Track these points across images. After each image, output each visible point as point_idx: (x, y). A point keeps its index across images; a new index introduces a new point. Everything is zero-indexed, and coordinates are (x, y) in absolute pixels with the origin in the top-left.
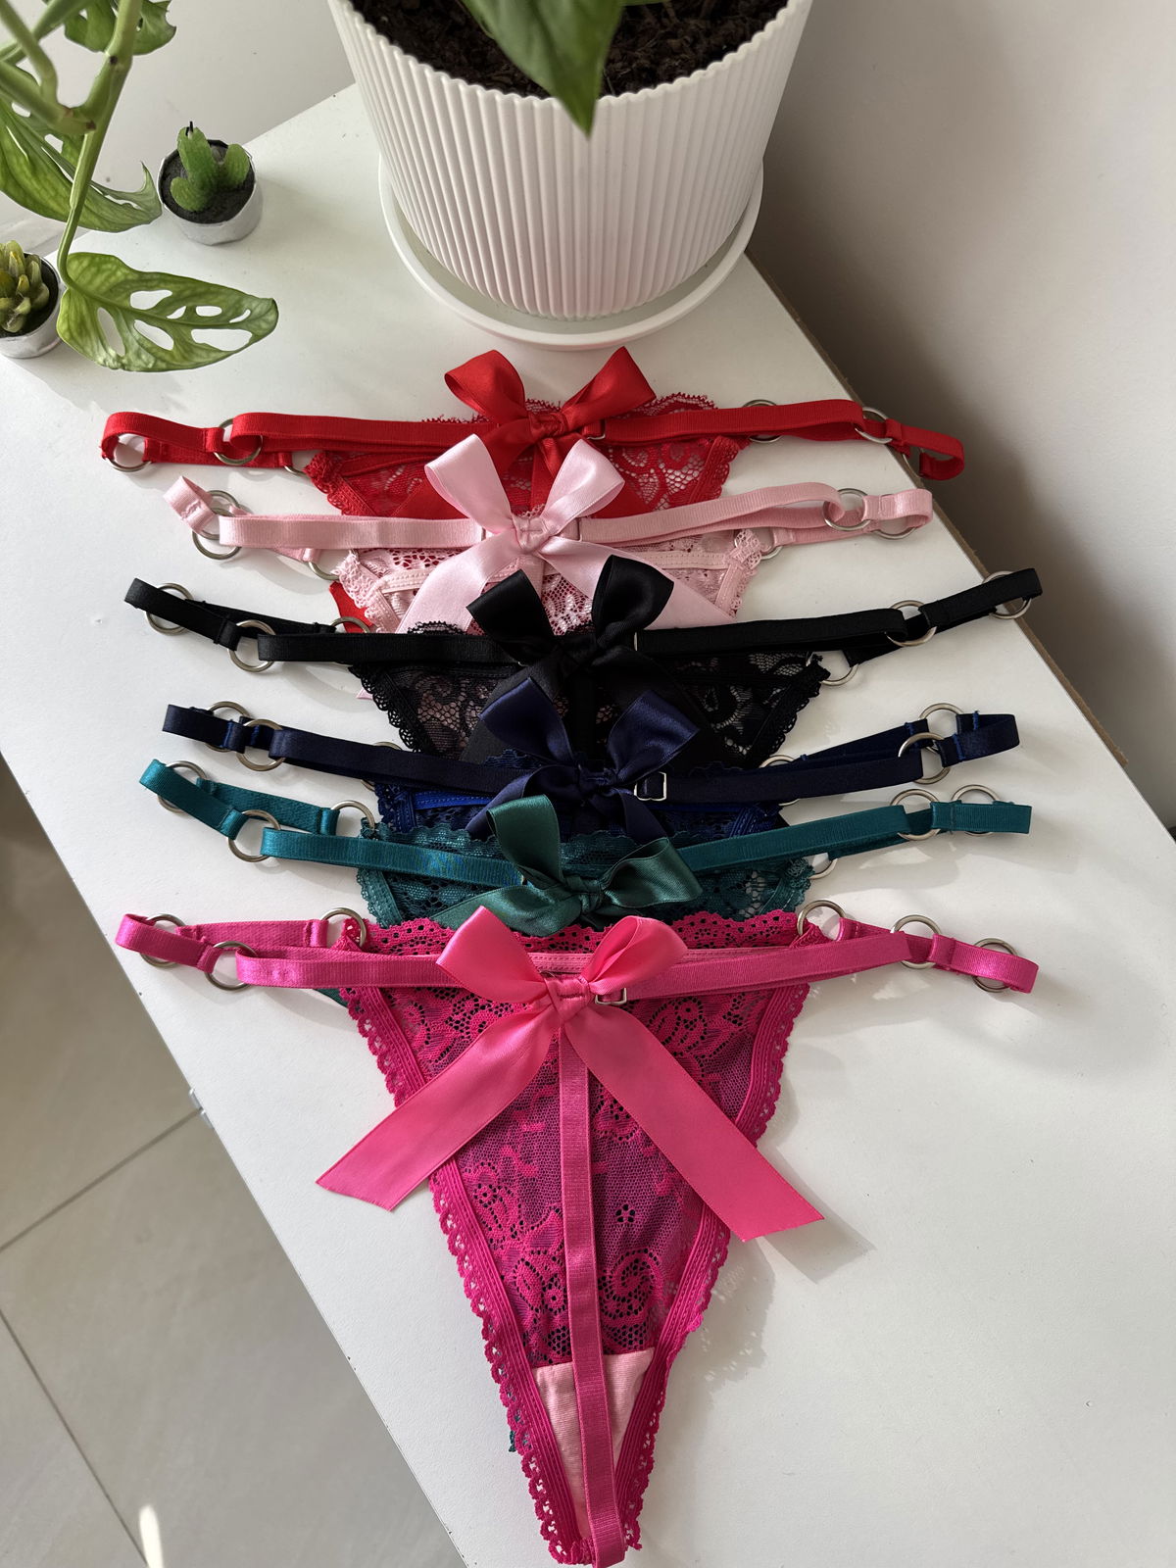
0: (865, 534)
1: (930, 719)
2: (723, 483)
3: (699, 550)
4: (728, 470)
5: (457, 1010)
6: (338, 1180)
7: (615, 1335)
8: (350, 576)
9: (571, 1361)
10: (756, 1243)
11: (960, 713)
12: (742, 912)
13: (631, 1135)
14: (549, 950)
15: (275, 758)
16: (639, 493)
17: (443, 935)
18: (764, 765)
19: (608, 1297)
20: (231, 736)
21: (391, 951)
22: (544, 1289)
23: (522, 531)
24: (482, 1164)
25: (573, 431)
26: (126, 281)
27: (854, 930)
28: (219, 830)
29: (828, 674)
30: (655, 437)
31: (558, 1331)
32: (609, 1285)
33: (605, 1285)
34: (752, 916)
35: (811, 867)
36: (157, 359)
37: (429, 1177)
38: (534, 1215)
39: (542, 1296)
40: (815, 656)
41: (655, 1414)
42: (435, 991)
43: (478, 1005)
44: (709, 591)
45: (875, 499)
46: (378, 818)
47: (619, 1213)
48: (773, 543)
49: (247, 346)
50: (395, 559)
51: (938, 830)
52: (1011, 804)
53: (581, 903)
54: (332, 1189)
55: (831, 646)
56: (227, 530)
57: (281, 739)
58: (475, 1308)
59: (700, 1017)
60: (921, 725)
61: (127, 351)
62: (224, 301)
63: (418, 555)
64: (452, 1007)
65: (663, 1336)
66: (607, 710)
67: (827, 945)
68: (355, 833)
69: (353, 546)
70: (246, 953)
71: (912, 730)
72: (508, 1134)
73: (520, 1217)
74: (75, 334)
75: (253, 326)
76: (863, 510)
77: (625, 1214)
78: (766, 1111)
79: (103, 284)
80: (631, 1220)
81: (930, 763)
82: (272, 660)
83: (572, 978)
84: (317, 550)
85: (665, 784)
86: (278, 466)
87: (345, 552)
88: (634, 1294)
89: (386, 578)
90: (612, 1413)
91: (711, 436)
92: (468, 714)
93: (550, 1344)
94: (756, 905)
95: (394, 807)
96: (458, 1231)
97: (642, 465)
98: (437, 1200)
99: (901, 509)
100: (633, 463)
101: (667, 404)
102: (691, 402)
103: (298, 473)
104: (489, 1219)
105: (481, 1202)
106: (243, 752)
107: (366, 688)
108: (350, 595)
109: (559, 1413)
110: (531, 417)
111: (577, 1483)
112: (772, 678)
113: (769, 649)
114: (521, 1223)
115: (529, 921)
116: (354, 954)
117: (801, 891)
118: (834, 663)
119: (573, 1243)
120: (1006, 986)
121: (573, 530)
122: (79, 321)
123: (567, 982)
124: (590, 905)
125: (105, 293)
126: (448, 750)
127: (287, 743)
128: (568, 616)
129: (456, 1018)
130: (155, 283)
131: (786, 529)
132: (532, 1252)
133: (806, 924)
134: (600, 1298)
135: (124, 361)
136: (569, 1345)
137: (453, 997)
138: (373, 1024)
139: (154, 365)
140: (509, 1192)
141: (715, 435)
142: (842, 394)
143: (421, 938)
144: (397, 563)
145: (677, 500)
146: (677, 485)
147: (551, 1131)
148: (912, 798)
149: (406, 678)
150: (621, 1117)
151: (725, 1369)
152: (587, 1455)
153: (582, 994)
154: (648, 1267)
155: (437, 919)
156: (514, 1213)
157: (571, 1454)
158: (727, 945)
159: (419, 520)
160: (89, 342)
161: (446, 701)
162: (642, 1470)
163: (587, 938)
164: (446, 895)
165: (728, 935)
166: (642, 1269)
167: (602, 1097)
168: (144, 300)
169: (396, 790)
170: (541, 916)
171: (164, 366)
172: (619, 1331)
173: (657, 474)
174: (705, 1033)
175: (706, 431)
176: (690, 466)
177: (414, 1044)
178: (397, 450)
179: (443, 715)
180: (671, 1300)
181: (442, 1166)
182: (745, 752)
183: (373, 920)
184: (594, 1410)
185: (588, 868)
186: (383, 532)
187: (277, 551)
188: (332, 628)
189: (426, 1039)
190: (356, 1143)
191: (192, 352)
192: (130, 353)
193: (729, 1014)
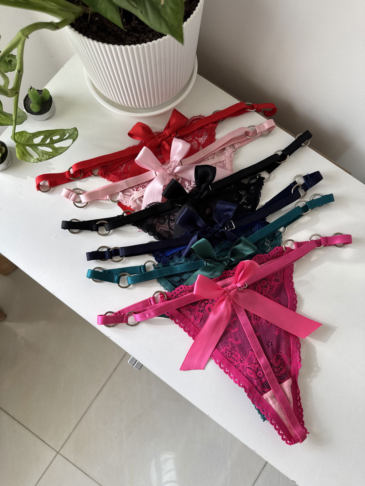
0: (259, 137)
1: (296, 180)
2: (215, 137)
3: (216, 157)
4: (215, 132)
5: (200, 307)
6: (186, 367)
7: (280, 378)
8: (122, 199)
9: (271, 389)
10: (307, 339)
11: (304, 176)
12: (267, 251)
13: (262, 322)
14: (220, 281)
15: (122, 257)
16: (193, 148)
17: (188, 288)
18: (257, 209)
19: (274, 368)
20: (107, 255)
21: (175, 298)
22: (256, 373)
23: (167, 169)
24: (225, 346)
25: (169, 136)
26: (30, 137)
27: (299, 244)
28: (114, 282)
29: (264, 178)
30: (192, 130)
31: (265, 383)
32: (273, 365)
33: (272, 365)
34: (270, 251)
35: (281, 232)
36: (49, 155)
37: (211, 356)
38: (245, 354)
39: (257, 375)
40: (259, 175)
41: (298, 396)
42: (192, 304)
43: (205, 303)
44: (224, 167)
45: (258, 126)
46: (157, 263)
47: (268, 344)
48: (235, 148)
49: (72, 143)
50: (133, 190)
51: (311, 209)
52: (326, 195)
53: (224, 264)
54: (185, 370)
55: (262, 170)
56: (83, 198)
57: (122, 251)
58: (240, 385)
59: (268, 283)
60: (295, 183)
61: (39, 156)
62: (59, 134)
63: (139, 186)
64: (198, 307)
65: (292, 373)
66: (208, 210)
67: (293, 251)
68: (152, 269)
69: (120, 190)
70: (135, 313)
71: (293, 185)
72: (229, 335)
73: (241, 356)
74: (22, 157)
75: (71, 137)
76: (256, 131)
77: (270, 344)
78: (295, 302)
79: (24, 140)
80: (272, 345)
81: (301, 192)
82: (109, 230)
83: (230, 285)
84: (110, 195)
85: (233, 224)
86: (89, 176)
87: (118, 193)
88: (280, 365)
89: (132, 196)
90: (288, 399)
91: (208, 125)
92: (171, 225)
93: (264, 387)
94: (270, 248)
95: (160, 258)
96: (225, 367)
97: (191, 140)
98: (216, 361)
99: (267, 127)
100: (188, 140)
101: (191, 121)
102: (198, 118)
103: (96, 176)
104: (232, 360)
105: (228, 356)
106: (112, 258)
107: (139, 228)
108: (124, 204)
109: (274, 404)
110: (157, 137)
111: (286, 422)
112: (249, 185)
113: (246, 177)
114: (242, 357)
115: (212, 274)
116: (166, 302)
117: (280, 239)
118: (264, 175)
119: (259, 357)
120: (345, 244)
121: (180, 164)
122: (22, 152)
123: (229, 287)
124: (227, 264)
125: (26, 143)
126: (169, 237)
127: (124, 251)
128: (188, 187)
129: (201, 309)
130: (38, 135)
131: (238, 143)
132: (249, 364)
133: (286, 248)
134: (272, 369)
135: (40, 159)
136: (269, 385)
137: (198, 304)
138: (178, 320)
139: (49, 157)
140: (235, 351)
141: (209, 124)
142: (237, 102)
143: (182, 291)
144: (134, 191)
145: (204, 146)
146: (202, 142)
147: (241, 329)
148: (300, 203)
149: (150, 221)
150: (258, 318)
151: (311, 376)
152: (286, 413)
153: (235, 289)
154: (281, 356)
155: (185, 284)
156: (239, 356)
157: (282, 415)
158: (267, 261)
159: (136, 177)
160: (27, 157)
161: (163, 224)
162: (300, 412)
163: (230, 273)
164: (184, 277)
165: (267, 258)
166: (280, 357)
167: (250, 315)
168: (37, 140)
169: (159, 253)
170: (215, 272)
171: (51, 157)
172: (280, 376)
173: (195, 140)
174: (271, 287)
175: (206, 124)
176: (204, 135)
177: (192, 321)
178: (122, 159)
179: (164, 228)
180: (291, 363)
181: (213, 351)
182: (250, 208)
183: (167, 291)
184: (283, 400)
185: (222, 254)
186: (127, 183)
187: (98, 200)
188: (123, 215)
189: (195, 318)
190: (186, 355)
191: (57, 150)
192: (40, 157)
193: (275, 279)
